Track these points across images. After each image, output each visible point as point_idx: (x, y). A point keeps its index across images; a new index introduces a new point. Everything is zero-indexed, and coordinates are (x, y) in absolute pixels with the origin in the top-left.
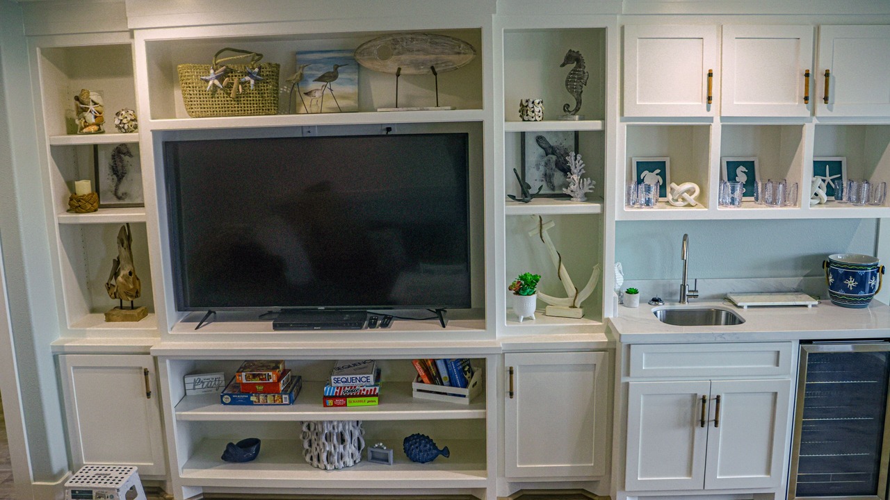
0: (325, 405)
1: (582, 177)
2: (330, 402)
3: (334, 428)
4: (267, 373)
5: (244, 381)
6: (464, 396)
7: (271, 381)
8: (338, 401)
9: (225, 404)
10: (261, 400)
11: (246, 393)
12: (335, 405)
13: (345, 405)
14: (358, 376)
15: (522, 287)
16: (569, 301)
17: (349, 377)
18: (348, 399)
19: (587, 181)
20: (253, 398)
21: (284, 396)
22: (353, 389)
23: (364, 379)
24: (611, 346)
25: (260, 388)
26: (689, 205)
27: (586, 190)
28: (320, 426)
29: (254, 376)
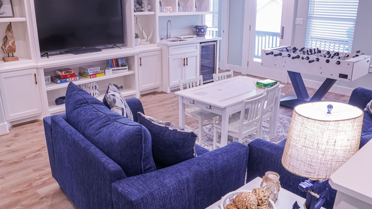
0: (91, 78)
1: (148, 5)
2: (92, 76)
3: (93, 85)
4: (71, 71)
5: (64, 75)
6: (126, 69)
7: (72, 73)
8: (94, 76)
9: (58, 83)
10: (70, 80)
11: (65, 78)
12: (93, 77)
13: (96, 77)
14: (96, 68)
15: (137, 36)
16: (145, 40)
17: (93, 68)
18: (97, 75)
19: (149, 6)
20: (68, 80)
21: (77, 77)
22: (97, 72)
23: (97, 69)
24: (161, 49)
25: (69, 76)
26: (171, 12)
27: (149, 8)
28: (89, 84)
29: (67, 72)
